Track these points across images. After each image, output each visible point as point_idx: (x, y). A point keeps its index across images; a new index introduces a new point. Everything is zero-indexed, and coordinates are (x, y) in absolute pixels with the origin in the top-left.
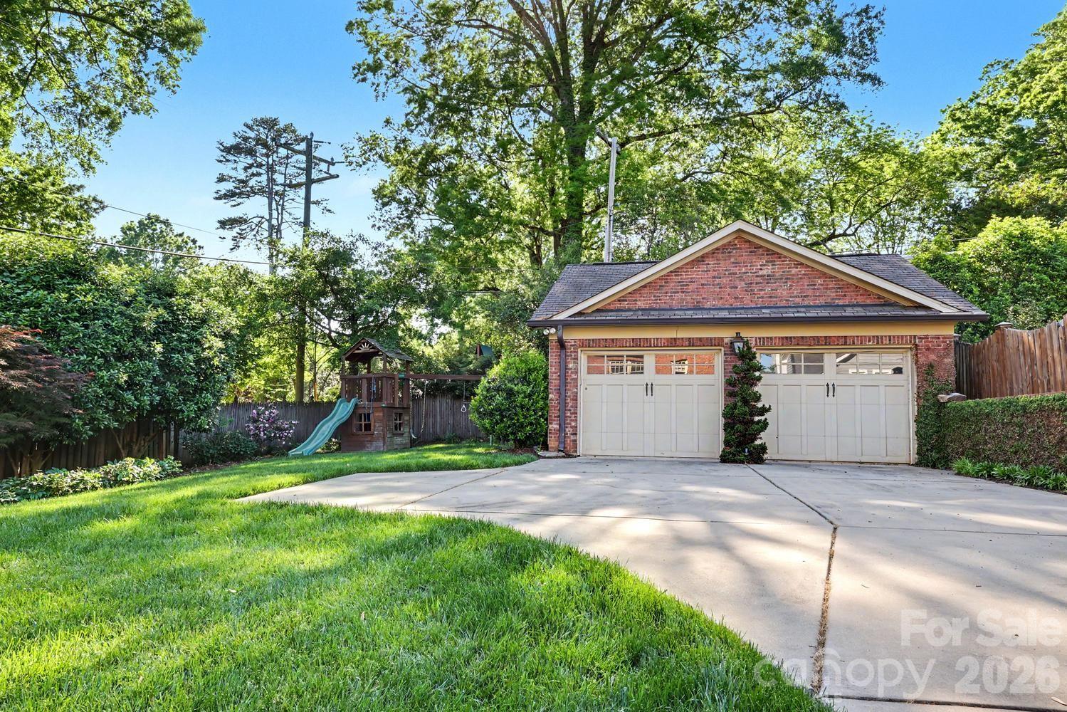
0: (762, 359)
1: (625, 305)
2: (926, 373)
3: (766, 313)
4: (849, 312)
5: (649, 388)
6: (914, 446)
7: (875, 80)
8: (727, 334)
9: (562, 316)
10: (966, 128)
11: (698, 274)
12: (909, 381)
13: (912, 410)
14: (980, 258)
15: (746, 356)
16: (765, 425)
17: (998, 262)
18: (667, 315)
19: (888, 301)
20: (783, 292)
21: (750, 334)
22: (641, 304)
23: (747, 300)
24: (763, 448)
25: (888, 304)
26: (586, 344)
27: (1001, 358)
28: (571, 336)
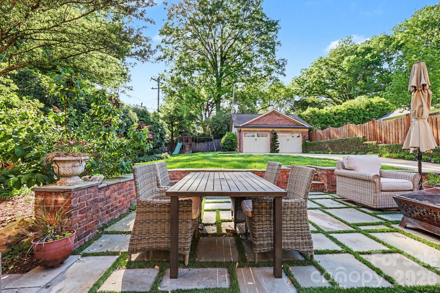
0: (278, 134)
1: (252, 124)
2: (304, 137)
3: (278, 126)
4: (292, 126)
5: (256, 140)
6: (301, 150)
7: (285, 75)
8: (271, 130)
9: (241, 126)
10: (298, 84)
11: (266, 118)
12: (301, 139)
13: (301, 144)
14: (307, 115)
15: (275, 134)
16: (278, 146)
17: (310, 116)
18: (260, 126)
19: (298, 124)
20: (281, 122)
21: (275, 130)
22: (255, 124)
23: (274, 124)
24: (279, 150)
25: (298, 125)
26: (245, 131)
27: (316, 135)
28: (242, 129)
